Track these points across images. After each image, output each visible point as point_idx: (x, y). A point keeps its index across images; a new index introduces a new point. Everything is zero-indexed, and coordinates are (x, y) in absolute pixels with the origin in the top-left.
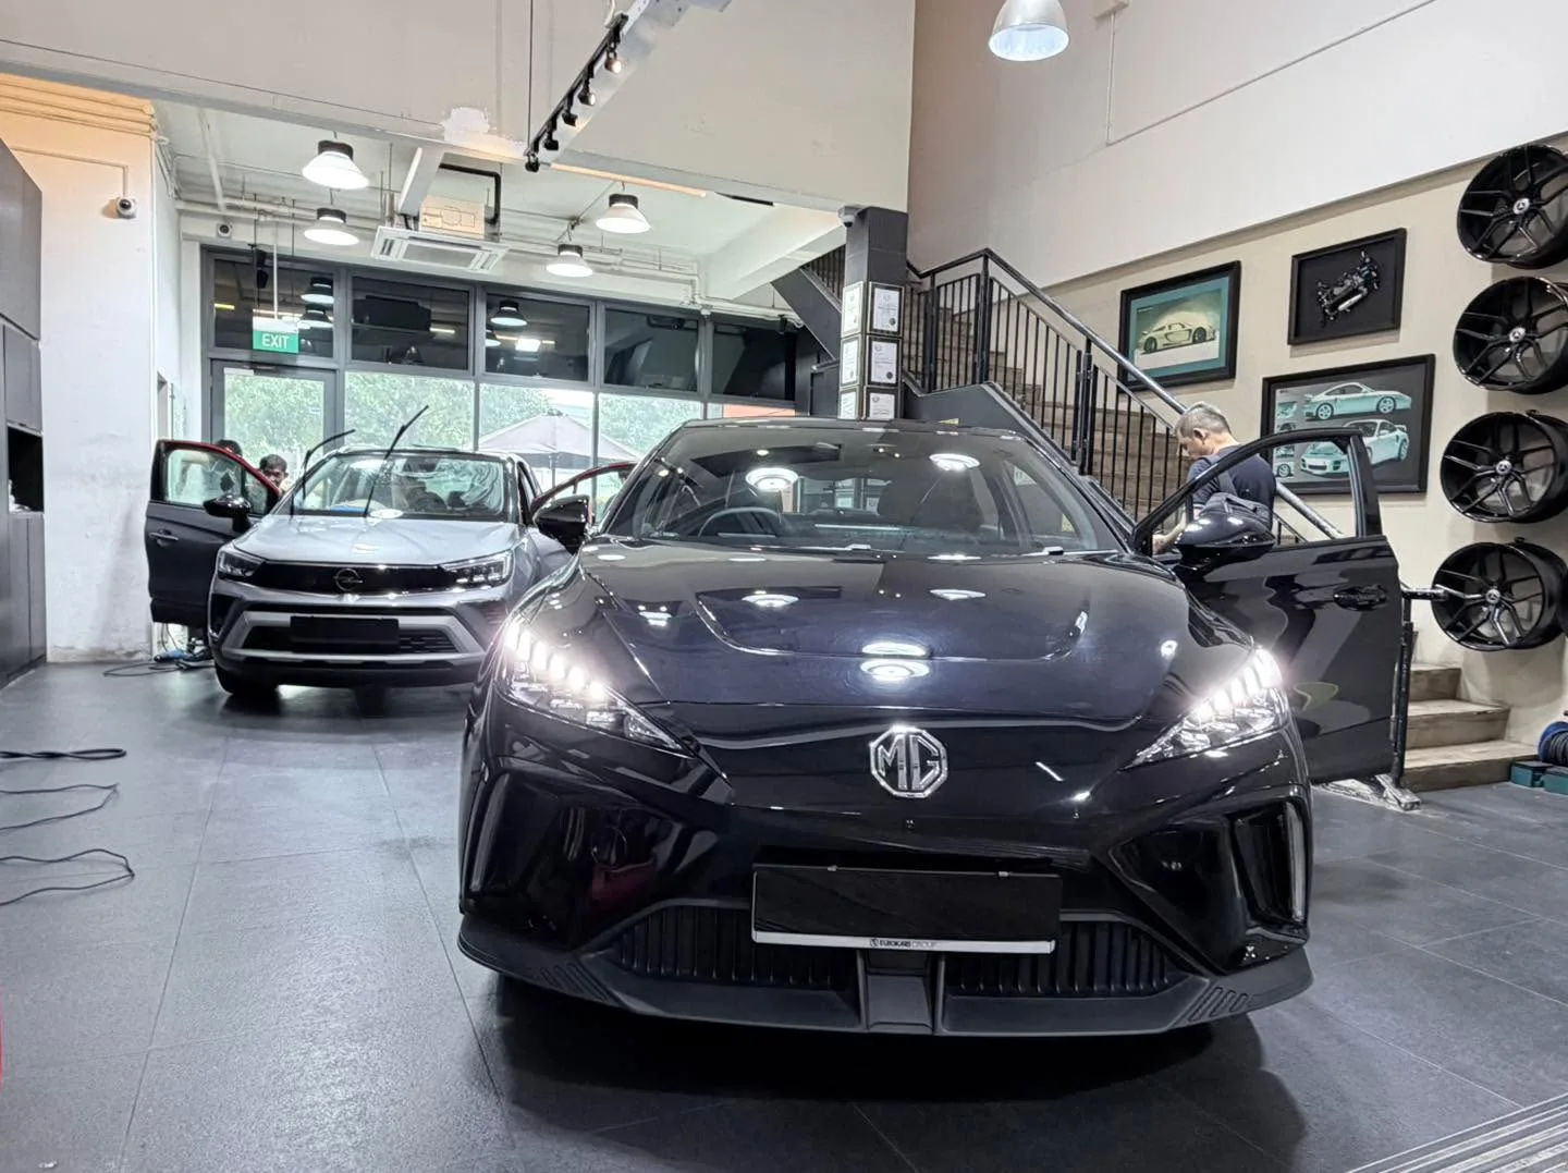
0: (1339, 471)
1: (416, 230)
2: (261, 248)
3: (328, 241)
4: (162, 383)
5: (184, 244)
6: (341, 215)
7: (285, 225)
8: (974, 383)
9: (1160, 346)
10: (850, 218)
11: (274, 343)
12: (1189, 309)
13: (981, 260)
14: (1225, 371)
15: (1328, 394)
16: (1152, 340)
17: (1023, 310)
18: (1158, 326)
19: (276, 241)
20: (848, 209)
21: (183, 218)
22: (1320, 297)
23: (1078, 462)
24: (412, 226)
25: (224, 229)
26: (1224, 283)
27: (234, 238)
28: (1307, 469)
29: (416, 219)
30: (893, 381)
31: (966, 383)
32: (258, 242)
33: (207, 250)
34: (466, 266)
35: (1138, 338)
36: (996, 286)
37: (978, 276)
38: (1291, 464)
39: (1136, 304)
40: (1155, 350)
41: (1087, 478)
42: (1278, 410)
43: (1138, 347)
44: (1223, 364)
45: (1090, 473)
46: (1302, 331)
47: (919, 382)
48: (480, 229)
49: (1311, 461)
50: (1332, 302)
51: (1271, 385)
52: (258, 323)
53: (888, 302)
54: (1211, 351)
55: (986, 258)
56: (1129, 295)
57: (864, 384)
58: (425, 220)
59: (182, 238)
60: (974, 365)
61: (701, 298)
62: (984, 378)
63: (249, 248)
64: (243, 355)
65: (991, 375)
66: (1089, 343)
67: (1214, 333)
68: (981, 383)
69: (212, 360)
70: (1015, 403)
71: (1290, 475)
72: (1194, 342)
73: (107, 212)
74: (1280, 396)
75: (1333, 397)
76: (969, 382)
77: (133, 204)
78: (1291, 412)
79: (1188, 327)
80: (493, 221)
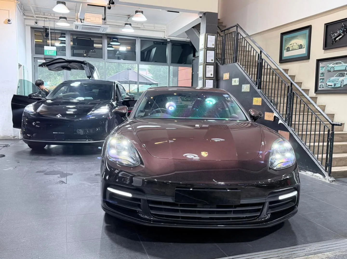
0: (335, 87)
1: (84, 23)
2: (46, 27)
3: (63, 25)
4: (20, 66)
5: (26, 27)
6: (65, 18)
7: (52, 21)
8: (233, 63)
9: (290, 49)
10: (201, 15)
11: (50, 53)
12: (297, 39)
13: (236, 27)
14: (307, 57)
15: (333, 64)
16: (288, 48)
17: (246, 42)
18: (290, 43)
19: (49, 25)
20: (201, 13)
21: (26, 20)
22: (331, 36)
23: (257, 86)
24: (83, 22)
25: (36, 23)
26: (307, 31)
27: (39, 25)
28: (327, 86)
29: (84, 20)
30: (213, 62)
31: (231, 62)
32: (45, 26)
33: (32, 28)
34: (98, 31)
35: (285, 47)
36: (239, 35)
37: (235, 31)
38: (323, 84)
39: (285, 37)
40: (289, 51)
41: (259, 90)
42: (320, 69)
43: (285, 50)
44: (306, 55)
45: (260, 89)
46: (327, 46)
47: (220, 62)
48: (101, 21)
49: (328, 84)
50: (334, 37)
51: (318, 61)
52: (46, 48)
53: (212, 39)
54: (303, 51)
55: (237, 26)
56: (283, 34)
57: (205, 63)
58: (86, 20)
59: (25, 26)
60: (234, 57)
61: (166, 36)
62: (236, 61)
63: (43, 27)
64: (42, 56)
65: (238, 61)
66: (261, 52)
67: (304, 46)
68: (235, 63)
69: (34, 58)
70: (243, 68)
71: (323, 87)
72: (299, 48)
73: (5, 23)
74: (321, 65)
75: (334, 65)
76: (232, 62)
77: (11, 20)
78: (324, 69)
79: (298, 44)
80: (105, 19)
